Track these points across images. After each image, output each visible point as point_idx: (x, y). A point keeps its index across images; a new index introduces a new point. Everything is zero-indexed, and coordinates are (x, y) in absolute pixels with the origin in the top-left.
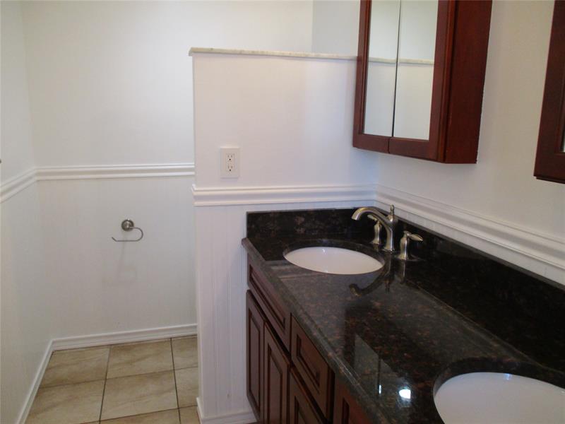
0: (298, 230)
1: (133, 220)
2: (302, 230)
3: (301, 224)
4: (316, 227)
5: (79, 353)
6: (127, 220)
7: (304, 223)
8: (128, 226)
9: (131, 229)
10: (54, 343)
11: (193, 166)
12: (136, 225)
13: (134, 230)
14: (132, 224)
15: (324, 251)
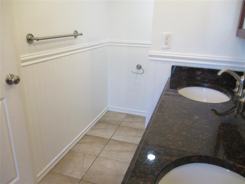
0: (197, 78)
1: (141, 65)
2: (199, 78)
3: (199, 75)
4: (208, 77)
5: (116, 114)
6: (139, 65)
7: (201, 74)
8: (139, 67)
9: (140, 69)
10: (108, 108)
11: (151, 43)
12: (142, 68)
13: (141, 69)
14: (141, 67)
15: (205, 90)
